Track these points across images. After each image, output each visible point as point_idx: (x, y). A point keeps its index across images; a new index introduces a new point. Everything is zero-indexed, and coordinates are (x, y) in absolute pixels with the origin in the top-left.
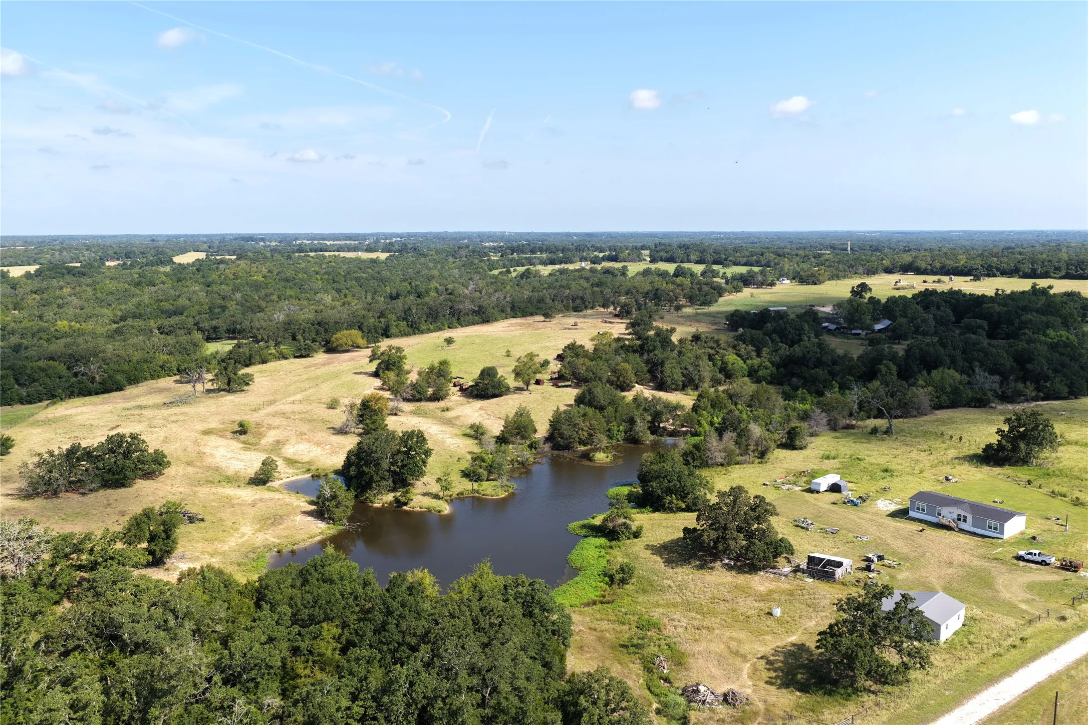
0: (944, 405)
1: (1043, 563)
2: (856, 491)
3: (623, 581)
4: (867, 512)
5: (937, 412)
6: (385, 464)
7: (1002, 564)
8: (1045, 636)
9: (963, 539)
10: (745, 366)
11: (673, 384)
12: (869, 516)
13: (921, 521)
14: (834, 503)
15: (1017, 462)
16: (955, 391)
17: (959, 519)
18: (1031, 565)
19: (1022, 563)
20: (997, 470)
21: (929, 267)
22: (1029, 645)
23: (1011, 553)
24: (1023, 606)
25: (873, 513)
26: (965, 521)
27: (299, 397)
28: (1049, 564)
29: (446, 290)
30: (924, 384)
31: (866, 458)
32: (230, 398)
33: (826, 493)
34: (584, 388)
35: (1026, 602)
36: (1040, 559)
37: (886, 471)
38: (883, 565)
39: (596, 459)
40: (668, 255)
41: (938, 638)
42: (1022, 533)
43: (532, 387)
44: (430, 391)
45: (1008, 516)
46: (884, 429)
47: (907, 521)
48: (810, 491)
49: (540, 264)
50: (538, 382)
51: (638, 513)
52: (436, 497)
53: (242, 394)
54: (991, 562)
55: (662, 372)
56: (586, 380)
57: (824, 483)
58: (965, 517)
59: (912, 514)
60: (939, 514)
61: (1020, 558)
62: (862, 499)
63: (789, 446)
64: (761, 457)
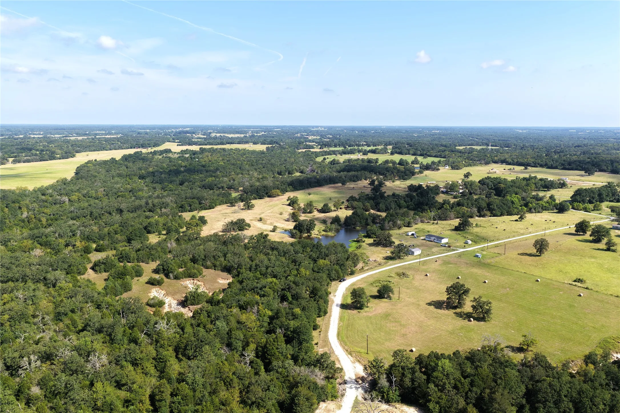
2: (417, 235)
3: (360, 248)
5: (457, 219)
6: (305, 227)
7: (437, 246)
9: (434, 243)
14: (411, 237)
21: (512, 162)
25: (418, 239)
26: (435, 240)
27: (269, 211)
29: (300, 169)
31: (426, 229)
32: (249, 211)
34: (355, 210)
37: (428, 232)
39: (357, 229)
40: (399, 151)
43: (339, 210)
44: (309, 210)
45: (443, 238)
46: (436, 223)
47: (424, 240)
48: (407, 235)
49: (339, 154)
50: (341, 208)
51: (365, 238)
52: (317, 235)
53: (252, 210)
55: (379, 206)
56: (355, 208)
57: (410, 234)
59: (426, 239)
60: (431, 239)
61: (441, 246)
62: (418, 237)
63: (408, 226)
64: (399, 228)
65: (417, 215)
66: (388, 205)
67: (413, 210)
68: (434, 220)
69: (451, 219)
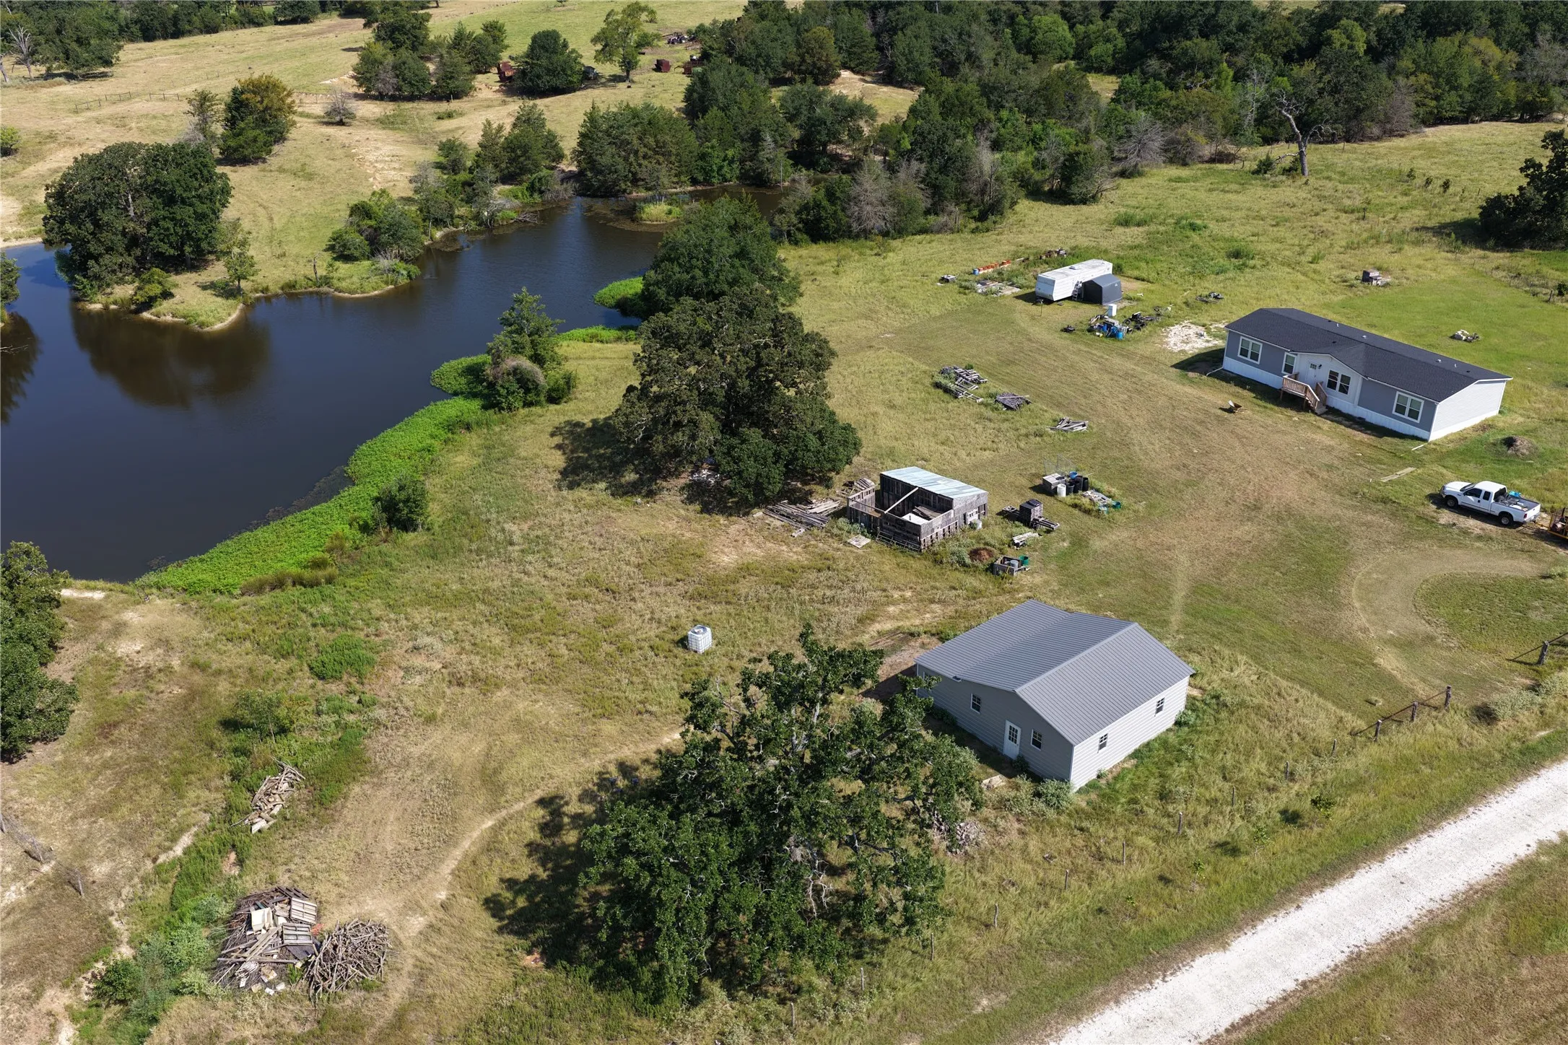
0: (1448, 115)
1: (1504, 520)
2: (1138, 300)
4: (1128, 356)
5: (1428, 130)
7: (1393, 516)
8: (1407, 779)
9: (1325, 434)
10: (1068, 35)
11: (909, 69)
12: (1129, 365)
13: (1241, 381)
14: (1066, 330)
15: (1555, 240)
16: (1482, 87)
17: (1332, 385)
18: (1472, 523)
19: (1446, 517)
20: (1501, 258)
22: (1340, 814)
23: (1431, 483)
24: (1389, 661)
25: (1142, 357)
26: (1344, 390)
28: (1520, 524)
30: (1412, 67)
31: (1212, 225)
33: (1066, 304)
35: (1406, 645)
36: (1495, 508)
37: (1237, 255)
38: (1075, 506)
39: (644, 216)
41: (1064, 777)
42: (1485, 427)
43: (644, 75)
45: (1454, 380)
46: (1287, 163)
47: (1210, 381)
48: (1033, 298)
50: (658, 64)
51: (618, 339)
52: (225, 292)
54: (1365, 510)
55: (892, 46)
57: (1064, 282)
58: (1346, 379)
59: (1230, 364)
60: (1289, 369)
61: (1445, 501)
62: (1137, 322)
63: (1061, 196)
64: (982, 217)
65: (1140, 105)
66: (953, 41)
67: (1112, 72)
68: (1267, 141)
69: (1390, 133)
